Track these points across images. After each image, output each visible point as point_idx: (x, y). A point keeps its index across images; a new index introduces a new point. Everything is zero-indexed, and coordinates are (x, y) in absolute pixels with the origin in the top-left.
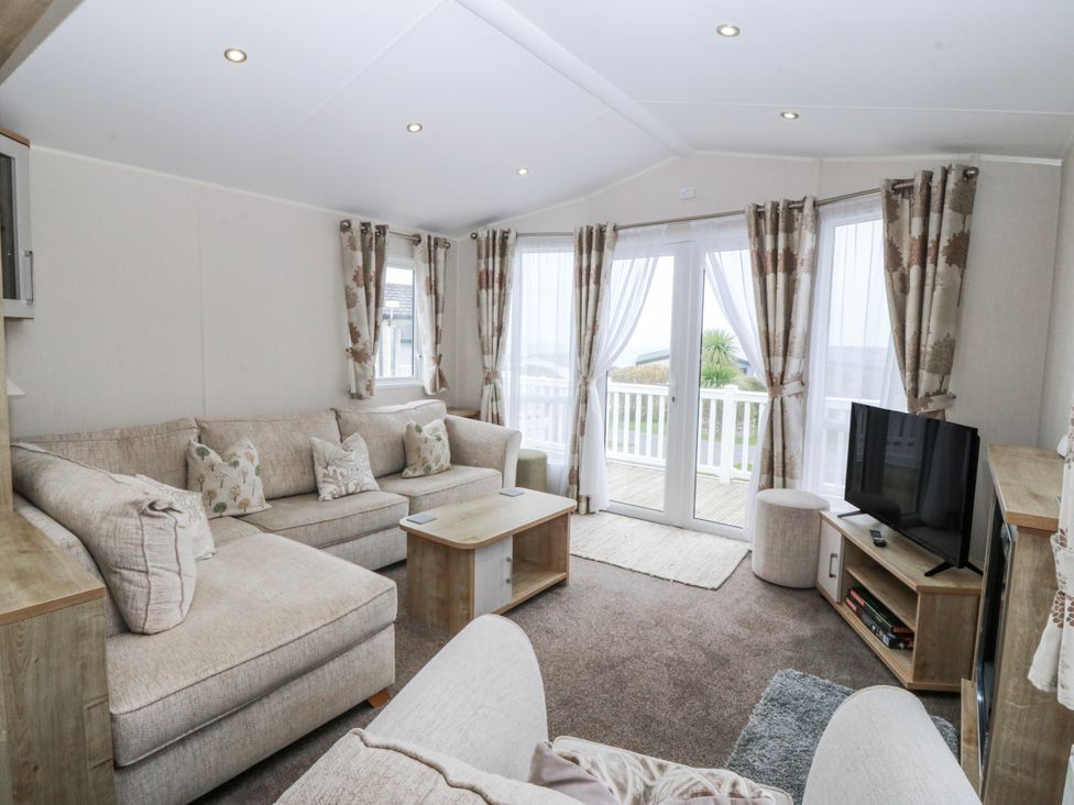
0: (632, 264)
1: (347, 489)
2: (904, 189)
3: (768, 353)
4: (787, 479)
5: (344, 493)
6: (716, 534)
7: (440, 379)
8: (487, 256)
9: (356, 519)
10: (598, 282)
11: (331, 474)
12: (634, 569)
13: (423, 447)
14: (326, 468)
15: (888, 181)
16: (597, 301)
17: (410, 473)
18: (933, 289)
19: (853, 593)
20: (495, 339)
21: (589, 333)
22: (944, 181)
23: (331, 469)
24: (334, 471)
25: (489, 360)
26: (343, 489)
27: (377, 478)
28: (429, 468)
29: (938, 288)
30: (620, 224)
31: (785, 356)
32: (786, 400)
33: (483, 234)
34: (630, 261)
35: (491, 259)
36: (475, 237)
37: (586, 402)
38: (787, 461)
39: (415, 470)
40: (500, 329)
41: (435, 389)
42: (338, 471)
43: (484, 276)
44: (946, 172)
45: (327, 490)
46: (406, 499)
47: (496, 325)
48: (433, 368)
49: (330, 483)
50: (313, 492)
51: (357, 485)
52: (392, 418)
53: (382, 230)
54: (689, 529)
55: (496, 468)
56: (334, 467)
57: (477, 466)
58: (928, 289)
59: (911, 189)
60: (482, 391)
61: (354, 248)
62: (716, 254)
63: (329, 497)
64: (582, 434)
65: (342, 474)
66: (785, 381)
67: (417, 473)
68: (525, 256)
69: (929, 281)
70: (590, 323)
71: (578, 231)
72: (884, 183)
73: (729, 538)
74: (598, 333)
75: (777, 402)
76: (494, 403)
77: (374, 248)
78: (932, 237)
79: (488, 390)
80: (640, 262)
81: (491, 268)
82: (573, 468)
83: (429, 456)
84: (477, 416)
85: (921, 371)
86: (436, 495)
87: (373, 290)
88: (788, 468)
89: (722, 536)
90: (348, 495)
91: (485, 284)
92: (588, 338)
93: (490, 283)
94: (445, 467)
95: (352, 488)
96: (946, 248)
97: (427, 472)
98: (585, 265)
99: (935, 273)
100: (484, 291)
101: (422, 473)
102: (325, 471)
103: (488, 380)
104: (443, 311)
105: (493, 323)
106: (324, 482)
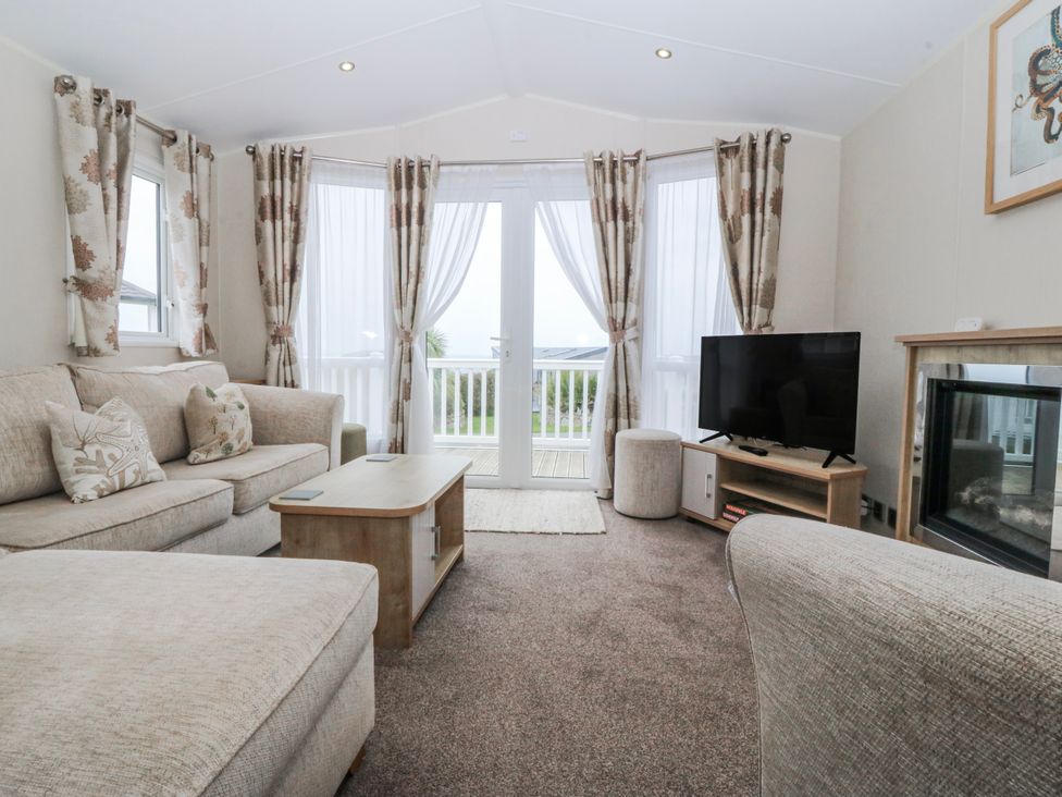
0: (458, 208)
1: (122, 480)
2: (727, 148)
3: (610, 300)
4: (632, 420)
5: (118, 488)
6: (557, 489)
7: (207, 337)
8: (273, 178)
9: (168, 517)
10: (421, 222)
11: (93, 457)
12: (517, 530)
13: (220, 417)
14: (82, 449)
15: (718, 139)
16: (420, 244)
17: (203, 457)
18: (762, 235)
19: (728, 507)
20: (287, 285)
21: (412, 281)
22: (768, 143)
23: (90, 450)
24: (98, 453)
25: (277, 313)
26: (116, 478)
27: (162, 463)
28: (229, 448)
29: (767, 233)
30: (442, 160)
31: (626, 302)
32: (627, 344)
33: (264, 150)
34: (456, 204)
35: (278, 182)
36: (253, 153)
37: (410, 361)
38: (631, 402)
39: (208, 452)
40: (293, 272)
41: (201, 351)
42: (106, 452)
43: (268, 203)
44: (768, 136)
45: (85, 485)
46: (229, 485)
47: (288, 267)
48: (198, 321)
49: (90, 472)
50: (55, 490)
51: (137, 473)
52: (159, 382)
53: (124, 108)
54: (530, 489)
55: (318, 442)
56: (97, 447)
57: (286, 443)
58: (757, 234)
59: (737, 149)
60: (267, 354)
61: (79, 120)
62: (552, 204)
63: (92, 495)
64: (407, 397)
65: (111, 456)
66: (626, 326)
67: (213, 456)
68: (321, 187)
69: (758, 228)
70: (413, 268)
71: (393, 162)
72: (715, 141)
73: (571, 490)
74: (423, 280)
75: (620, 346)
76: (288, 368)
77: (113, 130)
78: (759, 190)
79: (275, 353)
80: (467, 208)
81: (278, 193)
82: (396, 440)
83: (229, 431)
84: (264, 382)
85: (753, 306)
86: (265, 476)
87: (112, 192)
88: (632, 410)
89: (563, 490)
90: (122, 490)
91: (269, 214)
92: (411, 287)
93: (278, 213)
94: (247, 448)
95: (129, 478)
96: (772, 199)
97: (228, 453)
98: (404, 201)
99: (763, 221)
100: (268, 223)
101: (220, 455)
102: (80, 454)
103: (277, 338)
104: (208, 245)
105: (284, 266)
106: (77, 472)
